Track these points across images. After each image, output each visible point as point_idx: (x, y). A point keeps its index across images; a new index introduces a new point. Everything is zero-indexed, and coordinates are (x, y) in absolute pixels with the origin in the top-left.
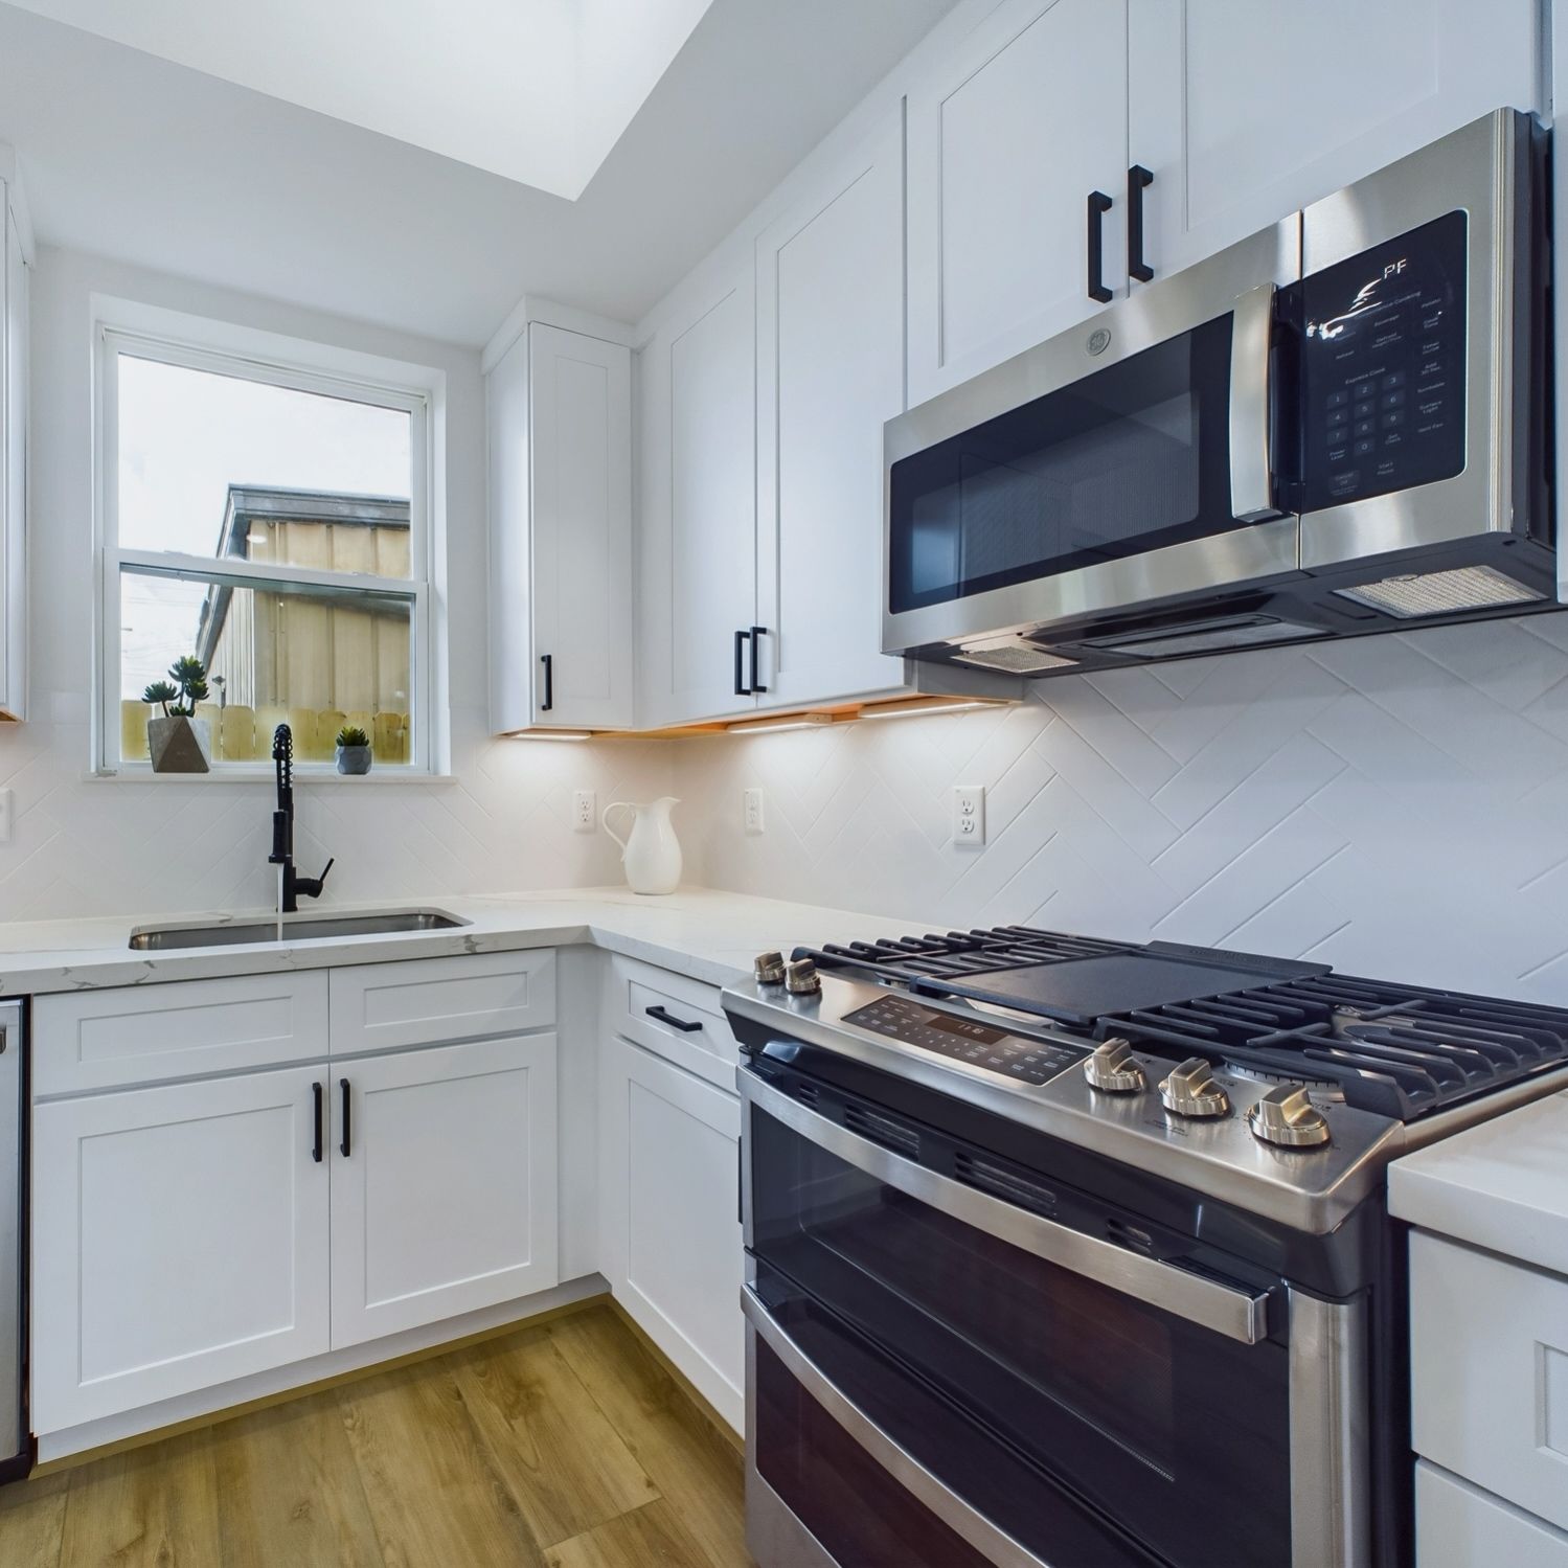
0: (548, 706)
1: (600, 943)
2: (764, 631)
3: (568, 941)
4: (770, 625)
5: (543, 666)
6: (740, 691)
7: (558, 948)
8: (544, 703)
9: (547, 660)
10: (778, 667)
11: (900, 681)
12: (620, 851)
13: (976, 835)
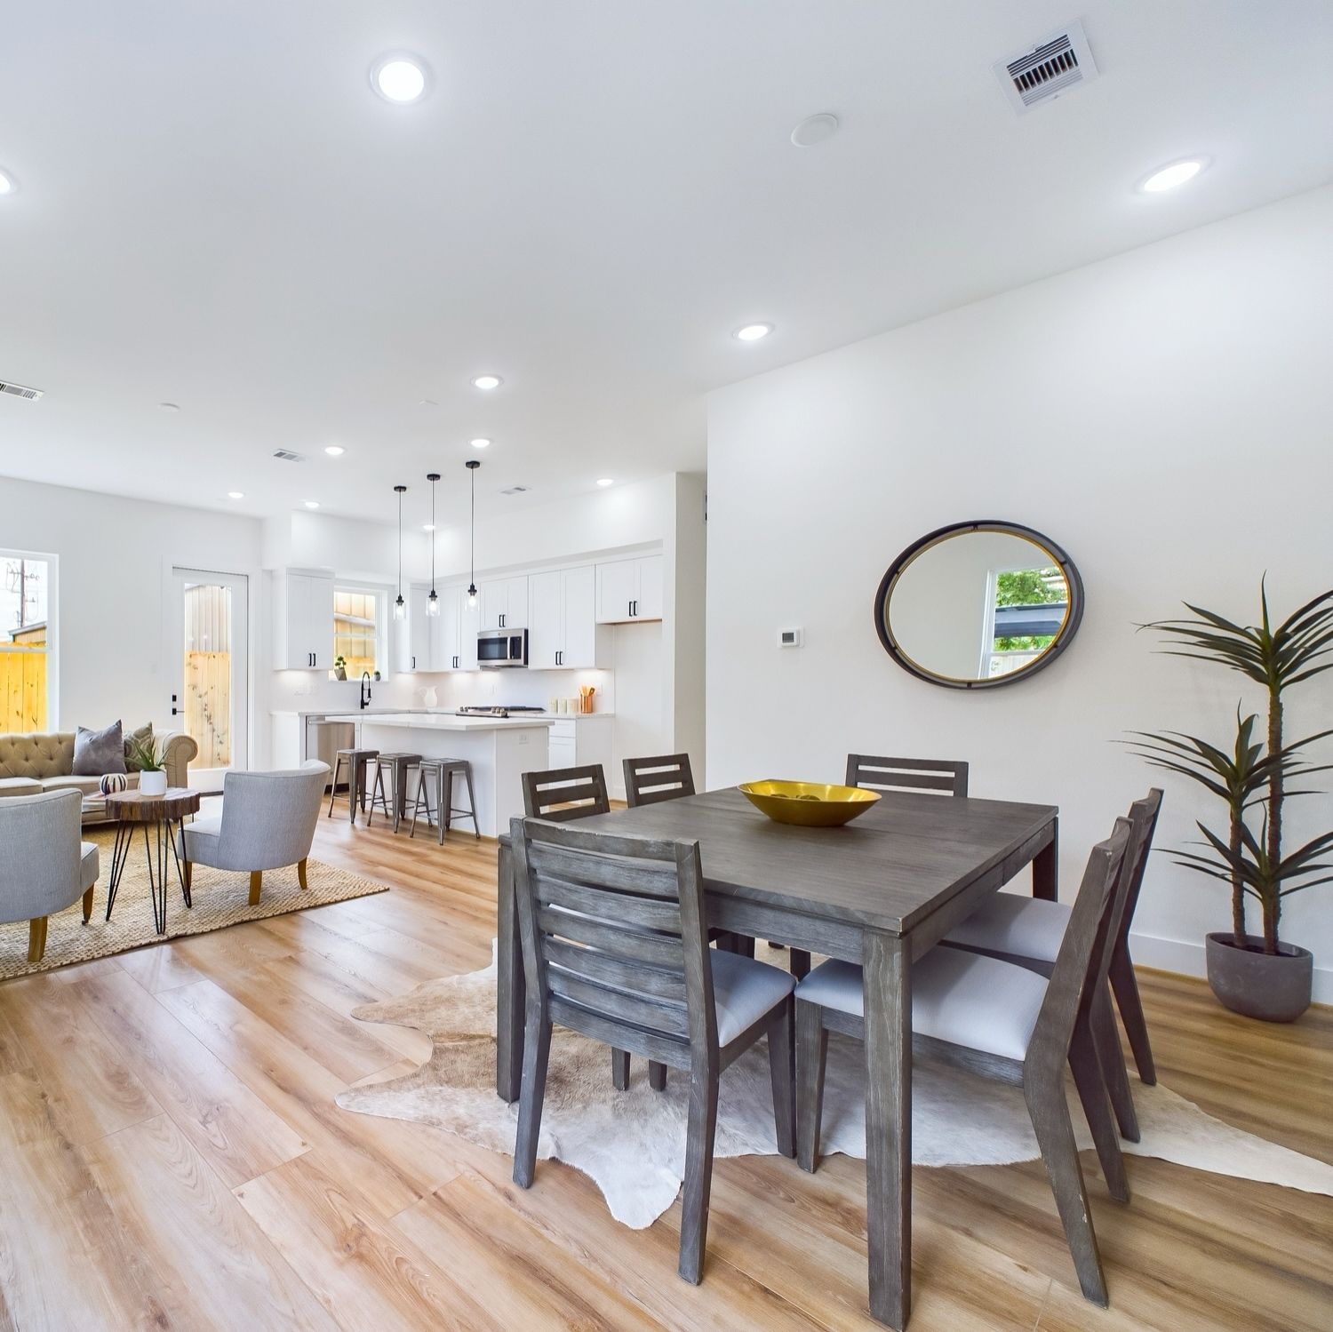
0: (414, 667)
2: (459, 657)
6: (453, 667)
9: (414, 658)
10: (462, 663)
11: (481, 668)
12: (423, 698)
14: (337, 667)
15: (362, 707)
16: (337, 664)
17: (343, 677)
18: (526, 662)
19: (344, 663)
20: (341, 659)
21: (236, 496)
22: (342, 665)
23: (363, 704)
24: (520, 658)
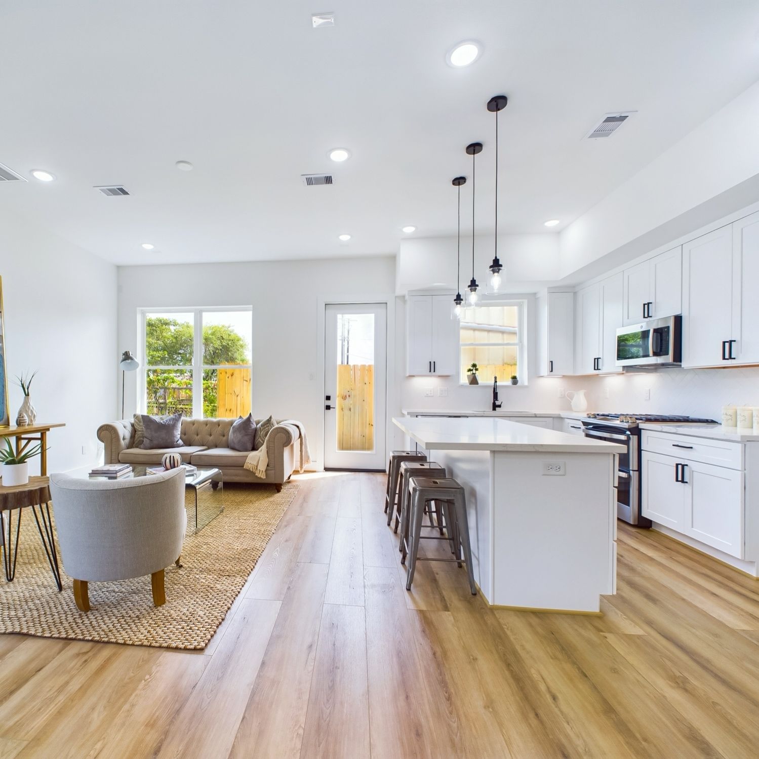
0: (552, 371)
1: (562, 416)
2: (600, 358)
3: (555, 416)
4: (601, 357)
5: (551, 363)
6: (595, 369)
7: (553, 417)
8: (551, 370)
9: (552, 362)
10: (603, 365)
11: (622, 370)
12: (571, 402)
13: (648, 398)
14: (469, 373)
15: (494, 409)
16: (470, 370)
17: (474, 381)
18: (678, 357)
19: (477, 370)
20: (474, 366)
21: (345, 238)
22: (474, 371)
23: (495, 407)
24: (667, 354)
